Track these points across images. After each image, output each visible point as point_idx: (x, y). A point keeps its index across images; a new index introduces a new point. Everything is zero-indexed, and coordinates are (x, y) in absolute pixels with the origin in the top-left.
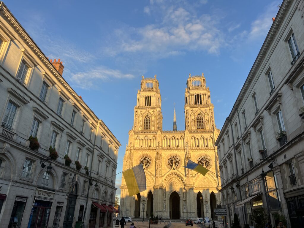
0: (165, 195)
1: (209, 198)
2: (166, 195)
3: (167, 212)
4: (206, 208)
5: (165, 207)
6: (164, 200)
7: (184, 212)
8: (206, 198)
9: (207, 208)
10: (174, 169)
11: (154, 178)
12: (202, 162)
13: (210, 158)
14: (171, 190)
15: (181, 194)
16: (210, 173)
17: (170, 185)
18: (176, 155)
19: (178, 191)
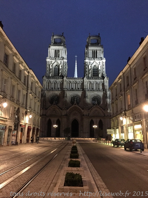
2: (70, 122)
7: (81, 133)
10: (75, 104)
11: (61, 111)
12: (95, 100)
13: (100, 97)
14: (73, 119)
15: (80, 121)
16: (100, 107)
17: (72, 115)
18: (77, 95)
19: (78, 119)
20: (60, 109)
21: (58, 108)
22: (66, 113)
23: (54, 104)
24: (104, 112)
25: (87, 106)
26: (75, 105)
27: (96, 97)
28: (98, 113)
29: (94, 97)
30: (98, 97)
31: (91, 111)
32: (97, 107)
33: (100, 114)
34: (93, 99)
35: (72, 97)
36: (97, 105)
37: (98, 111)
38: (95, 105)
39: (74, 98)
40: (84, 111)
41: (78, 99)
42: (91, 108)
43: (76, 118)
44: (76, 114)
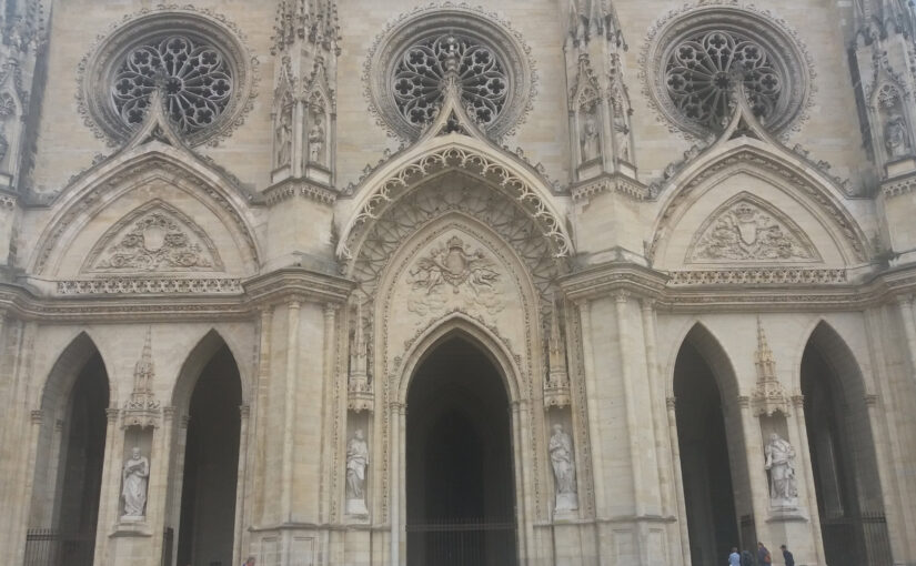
0: (361, 364)
1: (789, 382)
2: (378, 369)
3: (382, 530)
4: (769, 473)
5: (365, 484)
6: (351, 413)
7: (552, 528)
8: (762, 381)
9: (779, 473)
10: (452, 127)
11: (251, 217)
12: (712, 83)
13: (779, 41)
14: (423, 326)
15: (523, 355)
16: (797, 163)
17: (417, 278)
18: (468, 30)
19: (493, 325)
20: (237, 201)
21: (215, 178)
22: (325, 237)
23: (156, 134)
24: (865, 225)
25: (623, 140)
26: (454, 137)
27: (719, 51)
28: (767, 242)
29: (694, 52)
30: (743, 51)
31: (680, 209)
32: (758, 160)
33: (796, 249)
34: (680, 77)
35: (407, 57)
36: (751, 134)
37: (766, 215)
38: (728, 134)
39: (430, 63)
40: (585, 208)
41: (490, 81)
42: (671, 174)
43: (470, 312)
44: (467, 259)
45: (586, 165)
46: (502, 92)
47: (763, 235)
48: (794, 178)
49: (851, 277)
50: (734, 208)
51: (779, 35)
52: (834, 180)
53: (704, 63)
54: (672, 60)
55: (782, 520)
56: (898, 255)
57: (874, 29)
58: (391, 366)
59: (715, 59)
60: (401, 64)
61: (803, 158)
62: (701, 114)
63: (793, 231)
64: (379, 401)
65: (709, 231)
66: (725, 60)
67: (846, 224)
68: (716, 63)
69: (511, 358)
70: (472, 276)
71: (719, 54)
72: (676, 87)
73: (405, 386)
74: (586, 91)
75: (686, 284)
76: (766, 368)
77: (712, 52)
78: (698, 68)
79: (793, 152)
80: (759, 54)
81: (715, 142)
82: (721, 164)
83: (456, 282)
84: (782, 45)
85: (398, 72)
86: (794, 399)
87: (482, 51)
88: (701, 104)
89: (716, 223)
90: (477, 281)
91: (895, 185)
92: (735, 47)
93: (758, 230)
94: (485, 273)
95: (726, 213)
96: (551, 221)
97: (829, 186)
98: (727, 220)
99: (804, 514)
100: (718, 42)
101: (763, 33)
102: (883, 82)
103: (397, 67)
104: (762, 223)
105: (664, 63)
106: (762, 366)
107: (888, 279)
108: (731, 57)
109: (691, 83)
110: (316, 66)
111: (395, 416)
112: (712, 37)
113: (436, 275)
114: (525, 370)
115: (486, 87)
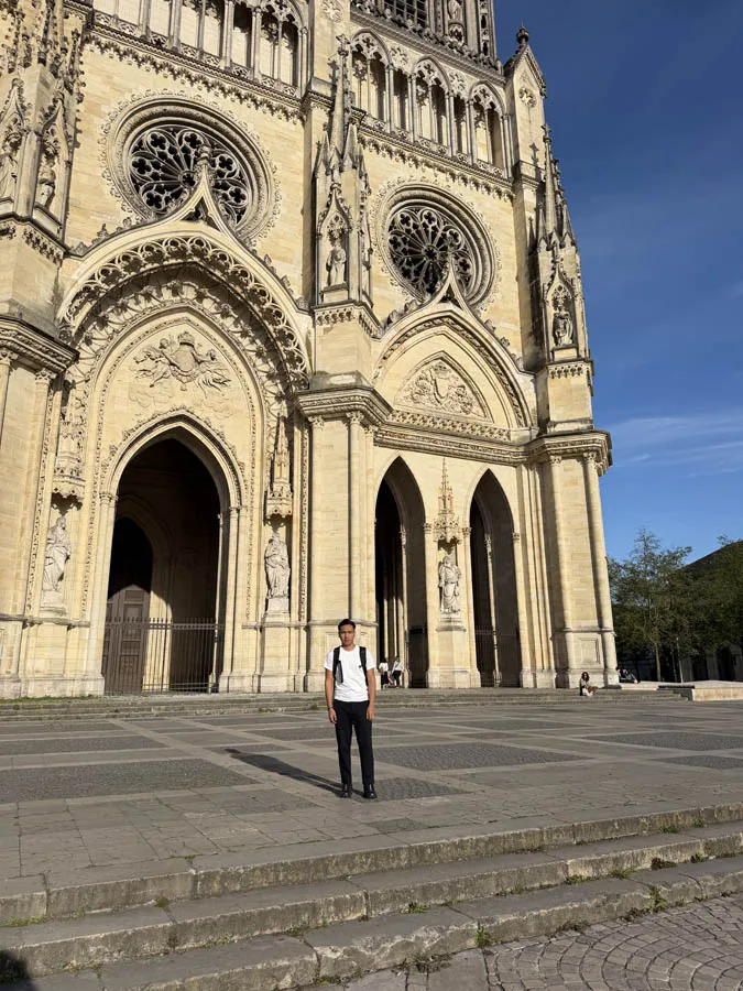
1: (462, 516)
2: (88, 456)
3: (80, 626)
4: (441, 590)
6: (56, 498)
7: (261, 629)
9: (447, 590)
10: (199, 215)
12: (423, 253)
13: (477, 231)
14: (143, 418)
15: (248, 464)
16: (487, 335)
17: (142, 366)
18: (215, 132)
19: (220, 430)
25: (366, 274)
26: (201, 225)
27: (430, 226)
28: (455, 398)
29: (411, 221)
30: (448, 233)
31: (395, 354)
32: (457, 326)
33: (476, 408)
34: (399, 240)
35: (147, 138)
36: (456, 303)
37: (457, 375)
38: (439, 297)
39: (172, 151)
40: (326, 331)
41: (232, 188)
42: (394, 320)
43: (197, 413)
44: (200, 358)
45: (332, 289)
46: (243, 203)
47: (453, 391)
48: (482, 347)
49: (514, 438)
50: (434, 363)
51: (478, 226)
52: (511, 356)
53: (418, 232)
54: (393, 222)
55: (449, 629)
56: (555, 424)
57: (555, 238)
58: (105, 454)
59: (427, 232)
60: (140, 143)
61: (491, 332)
62: (413, 277)
63: (474, 393)
64: (88, 489)
65: (414, 379)
66: (434, 235)
67: (514, 393)
68: (427, 235)
69: (235, 464)
70: (202, 376)
71: (430, 230)
72: (395, 247)
73: (118, 477)
74: (337, 218)
75: (395, 421)
76: (448, 502)
77: (424, 225)
78: (413, 236)
79: (485, 325)
80: (460, 238)
81: (430, 302)
82: (431, 323)
83: (184, 379)
84: (479, 235)
85: (136, 149)
86: (464, 531)
87: (227, 157)
88: (413, 268)
89: (419, 373)
90: (207, 383)
91: (559, 368)
92: (443, 227)
93: (450, 387)
94: (217, 377)
95: (427, 366)
96: (291, 337)
97: (507, 359)
98: (428, 373)
99: (465, 625)
100: (429, 218)
101: (465, 222)
102: (557, 282)
103: (135, 144)
104: (452, 380)
105: (388, 223)
106: (444, 500)
107: (547, 441)
108: (439, 235)
109: (407, 247)
110: (55, 101)
111: (105, 507)
112: (425, 213)
113: (163, 367)
114: (248, 478)
115: (228, 192)
